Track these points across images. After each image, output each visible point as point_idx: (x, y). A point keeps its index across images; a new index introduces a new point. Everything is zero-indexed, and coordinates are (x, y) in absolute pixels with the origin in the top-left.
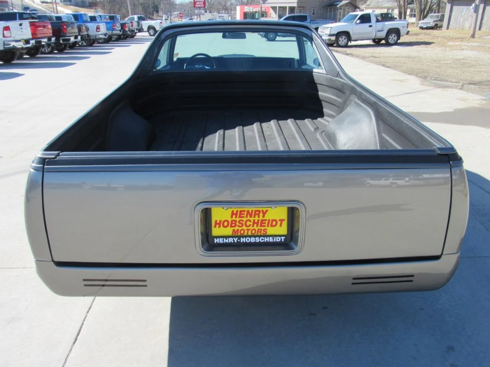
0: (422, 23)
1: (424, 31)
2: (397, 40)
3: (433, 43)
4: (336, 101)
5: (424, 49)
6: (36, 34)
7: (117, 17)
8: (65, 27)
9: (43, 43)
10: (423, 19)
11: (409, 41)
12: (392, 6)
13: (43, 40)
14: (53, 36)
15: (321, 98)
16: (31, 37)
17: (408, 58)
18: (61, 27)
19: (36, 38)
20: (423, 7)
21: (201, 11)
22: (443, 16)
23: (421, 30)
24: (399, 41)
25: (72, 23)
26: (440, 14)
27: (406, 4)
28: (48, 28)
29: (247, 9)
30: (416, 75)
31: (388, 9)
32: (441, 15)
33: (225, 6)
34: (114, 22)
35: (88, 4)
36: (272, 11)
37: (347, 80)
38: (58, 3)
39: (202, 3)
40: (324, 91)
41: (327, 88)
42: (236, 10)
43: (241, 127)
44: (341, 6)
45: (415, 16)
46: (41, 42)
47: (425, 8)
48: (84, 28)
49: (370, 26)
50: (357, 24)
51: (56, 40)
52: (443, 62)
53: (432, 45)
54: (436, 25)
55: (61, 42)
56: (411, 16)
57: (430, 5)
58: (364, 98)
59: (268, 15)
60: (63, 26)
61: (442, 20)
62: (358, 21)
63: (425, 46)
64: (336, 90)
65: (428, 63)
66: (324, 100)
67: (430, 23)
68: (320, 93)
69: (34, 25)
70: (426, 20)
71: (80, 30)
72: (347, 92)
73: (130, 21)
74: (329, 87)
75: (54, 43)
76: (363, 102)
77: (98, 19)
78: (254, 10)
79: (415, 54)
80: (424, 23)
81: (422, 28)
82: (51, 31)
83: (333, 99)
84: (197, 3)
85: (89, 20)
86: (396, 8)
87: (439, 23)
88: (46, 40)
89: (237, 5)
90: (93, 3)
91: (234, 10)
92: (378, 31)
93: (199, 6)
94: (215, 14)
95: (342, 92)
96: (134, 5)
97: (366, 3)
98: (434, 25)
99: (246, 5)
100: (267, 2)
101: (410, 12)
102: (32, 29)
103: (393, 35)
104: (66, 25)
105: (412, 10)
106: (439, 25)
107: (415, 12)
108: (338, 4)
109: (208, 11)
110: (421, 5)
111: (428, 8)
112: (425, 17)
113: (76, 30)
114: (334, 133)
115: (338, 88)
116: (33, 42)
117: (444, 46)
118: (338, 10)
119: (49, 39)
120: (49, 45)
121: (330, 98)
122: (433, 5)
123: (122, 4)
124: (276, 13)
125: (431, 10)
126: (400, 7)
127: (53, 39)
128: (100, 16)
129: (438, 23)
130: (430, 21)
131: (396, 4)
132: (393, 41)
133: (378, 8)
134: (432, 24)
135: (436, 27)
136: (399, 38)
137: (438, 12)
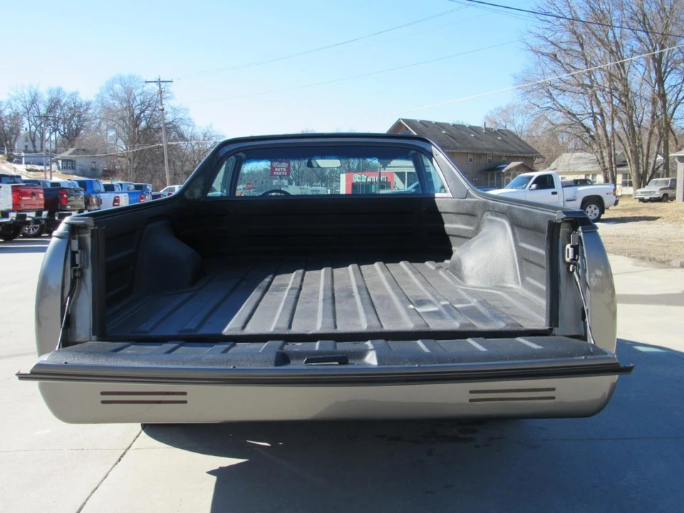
0: (642, 193)
1: (646, 204)
2: (600, 215)
3: (659, 218)
4: (466, 231)
5: (646, 225)
6: (18, 204)
7: (148, 187)
8: (65, 196)
9: (28, 219)
10: (644, 187)
11: (619, 217)
12: (591, 170)
13: (28, 214)
14: (45, 210)
15: (448, 232)
16: (11, 207)
17: (617, 236)
18: (59, 196)
19: (18, 211)
20: (641, 170)
21: (282, 181)
22: (674, 181)
23: (641, 203)
24: (603, 217)
25: (76, 191)
26: (669, 179)
27: (614, 166)
28: (38, 199)
29: (357, 178)
30: (629, 255)
31: (586, 175)
32: (672, 180)
33: (322, 174)
34: (143, 192)
35: (101, 171)
36: (397, 179)
37: (478, 197)
38: (54, 172)
39: (285, 170)
40: (452, 222)
41: (454, 217)
42: (339, 181)
43: (330, 268)
44: (509, 170)
45: (631, 184)
46: (25, 216)
47: (645, 172)
48: (94, 200)
49: (554, 193)
50: (532, 190)
51: (48, 215)
52: (673, 241)
53: (659, 220)
54: (665, 195)
55: (56, 218)
56: (625, 184)
57: (654, 168)
58: (497, 209)
59: (392, 185)
60: (62, 195)
61: (673, 187)
62: (534, 186)
63: (647, 222)
64: (466, 216)
65: (649, 243)
66: (451, 233)
67: (654, 192)
68: (446, 226)
69: (18, 191)
70: (647, 189)
71: (87, 202)
72: (479, 213)
73: (167, 193)
74: (457, 213)
75: (45, 220)
76: (497, 216)
77: (117, 189)
78: (369, 180)
79: (629, 233)
80: (645, 192)
81: (642, 200)
82: (43, 202)
83: (463, 230)
84: (276, 169)
85: (103, 190)
86: (599, 173)
87: (670, 192)
88: (33, 214)
89: (341, 173)
90: (109, 171)
91: (336, 181)
92: (568, 201)
93: (280, 173)
94: (305, 186)
95: (473, 215)
96: (175, 174)
97: (549, 166)
98: (661, 196)
99: (355, 172)
100: (389, 165)
101: (623, 178)
102: (14, 197)
103: (593, 207)
104: (67, 194)
105: (625, 176)
106: (670, 196)
107: (630, 178)
108: (504, 168)
109: (294, 184)
110: (638, 168)
111: (650, 171)
112: (646, 184)
113: (82, 203)
114: (459, 259)
115: (469, 212)
116: (13, 215)
117: (677, 221)
118: (504, 176)
119: (39, 213)
120: (36, 221)
121: (459, 229)
122: (659, 167)
123: (156, 172)
124: (404, 182)
125: (655, 174)
126: (605, 170)
127: (45, 213)
128: (121, 185)
129: (667, 192)
130: (654, 188)
131: (597, 168)
132: (593, 215)
133: (569, 173)
134: (658, 194)
135: (665, 198)
136: (602, 212)
137: (668, 176)
